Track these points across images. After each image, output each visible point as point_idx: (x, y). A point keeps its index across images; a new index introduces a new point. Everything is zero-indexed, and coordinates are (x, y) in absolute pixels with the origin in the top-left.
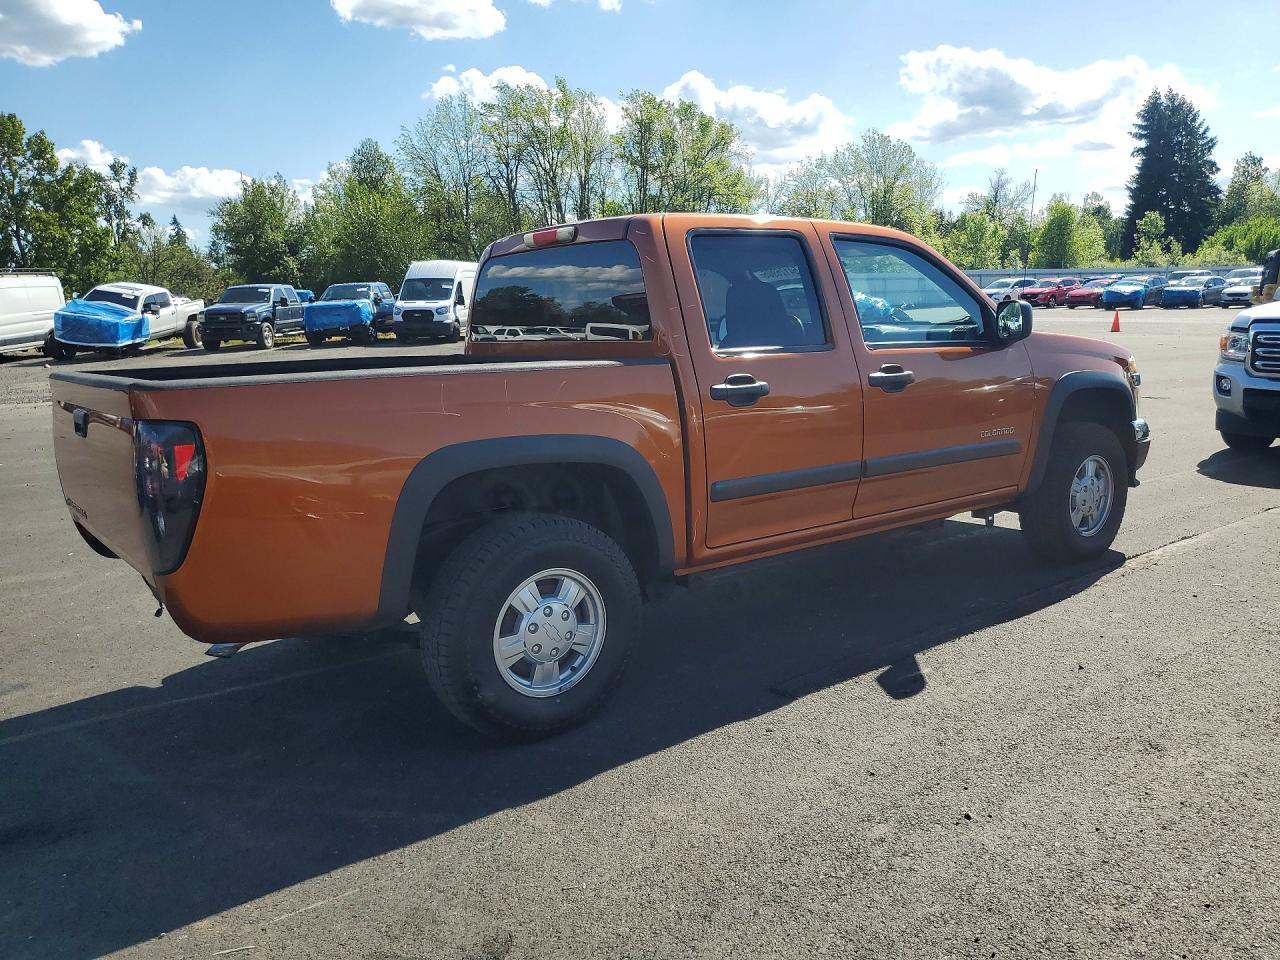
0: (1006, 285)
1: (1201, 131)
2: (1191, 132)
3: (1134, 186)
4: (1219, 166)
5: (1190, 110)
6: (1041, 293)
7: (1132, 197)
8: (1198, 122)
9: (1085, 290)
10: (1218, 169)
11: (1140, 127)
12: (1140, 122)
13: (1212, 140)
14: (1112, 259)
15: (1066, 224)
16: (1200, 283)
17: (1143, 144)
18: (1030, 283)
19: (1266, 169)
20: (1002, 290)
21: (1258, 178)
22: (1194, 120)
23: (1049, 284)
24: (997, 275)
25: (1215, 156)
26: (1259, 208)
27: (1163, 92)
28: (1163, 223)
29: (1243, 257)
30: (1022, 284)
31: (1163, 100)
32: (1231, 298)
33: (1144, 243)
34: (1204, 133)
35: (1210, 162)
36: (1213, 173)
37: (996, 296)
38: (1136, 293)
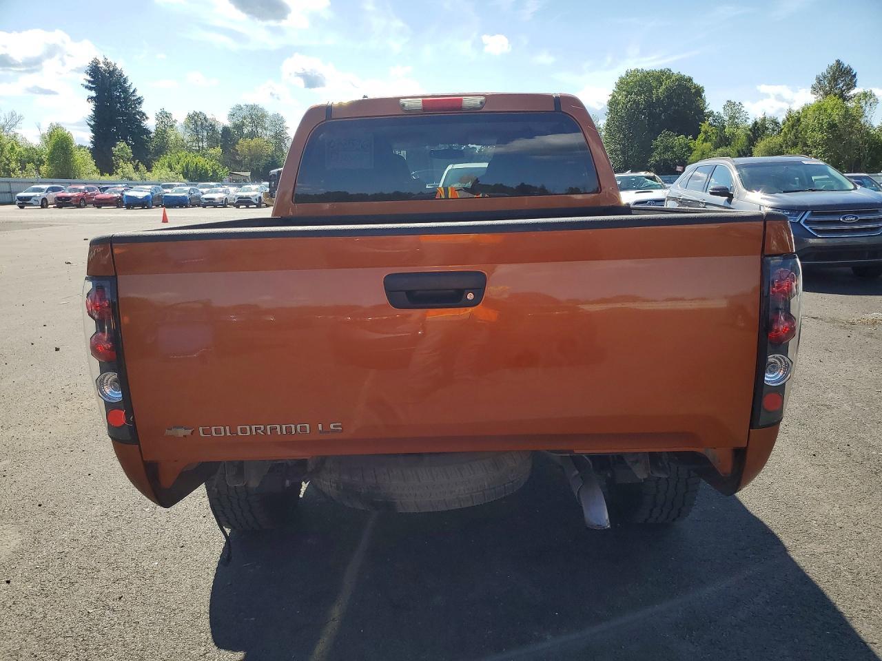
0: (41, 190)
1: (131, 91)
2: (125, 90)
3: (92, 123)
4: (148, 116)
5: (121, 75)
6: (72, 197)
7: (93, 131)
8: (129, 84)
9: (106, 195)
10: (147, 118)
11: (89, 81)
12: (89, 78)
13: (139, 98)
14: (102, 175)
15: (67, 146)
16: (185, 191)
17: (93, 94)
18: (59, 189)
19: (175, 121)
20: (38, 194)
21: (172, 126)
22: (125, 82)
23: (75, 190)
24: (27, 183)
25: (144, 108)
26: (176, 146)
27: (101, 60)
28: (131, 151)
29: (181, 176)
30: (53, 190)
31: (101, 65)
32: (207, 201)
33: (121, 163)
34: (134, 91)
35: (141, 112)
36: (144, 120)
37: (35, 198)
38: (147, 197)
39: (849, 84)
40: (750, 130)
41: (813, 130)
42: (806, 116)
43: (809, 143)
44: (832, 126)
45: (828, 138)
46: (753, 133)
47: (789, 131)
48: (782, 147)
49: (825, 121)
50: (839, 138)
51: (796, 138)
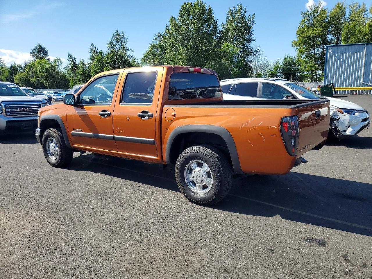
39: (45, 54)
40: (10, 69)
41: (40, 72)
42: (35, 65)
43: (39, 76)
44: (47, 71)
45: (47, 75)
46: (12, 70)
47: (29, 71)
48: (27, 77)
49: (44, 68)
50: (51, 75)
51: (32, 74)
